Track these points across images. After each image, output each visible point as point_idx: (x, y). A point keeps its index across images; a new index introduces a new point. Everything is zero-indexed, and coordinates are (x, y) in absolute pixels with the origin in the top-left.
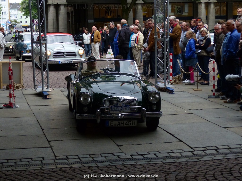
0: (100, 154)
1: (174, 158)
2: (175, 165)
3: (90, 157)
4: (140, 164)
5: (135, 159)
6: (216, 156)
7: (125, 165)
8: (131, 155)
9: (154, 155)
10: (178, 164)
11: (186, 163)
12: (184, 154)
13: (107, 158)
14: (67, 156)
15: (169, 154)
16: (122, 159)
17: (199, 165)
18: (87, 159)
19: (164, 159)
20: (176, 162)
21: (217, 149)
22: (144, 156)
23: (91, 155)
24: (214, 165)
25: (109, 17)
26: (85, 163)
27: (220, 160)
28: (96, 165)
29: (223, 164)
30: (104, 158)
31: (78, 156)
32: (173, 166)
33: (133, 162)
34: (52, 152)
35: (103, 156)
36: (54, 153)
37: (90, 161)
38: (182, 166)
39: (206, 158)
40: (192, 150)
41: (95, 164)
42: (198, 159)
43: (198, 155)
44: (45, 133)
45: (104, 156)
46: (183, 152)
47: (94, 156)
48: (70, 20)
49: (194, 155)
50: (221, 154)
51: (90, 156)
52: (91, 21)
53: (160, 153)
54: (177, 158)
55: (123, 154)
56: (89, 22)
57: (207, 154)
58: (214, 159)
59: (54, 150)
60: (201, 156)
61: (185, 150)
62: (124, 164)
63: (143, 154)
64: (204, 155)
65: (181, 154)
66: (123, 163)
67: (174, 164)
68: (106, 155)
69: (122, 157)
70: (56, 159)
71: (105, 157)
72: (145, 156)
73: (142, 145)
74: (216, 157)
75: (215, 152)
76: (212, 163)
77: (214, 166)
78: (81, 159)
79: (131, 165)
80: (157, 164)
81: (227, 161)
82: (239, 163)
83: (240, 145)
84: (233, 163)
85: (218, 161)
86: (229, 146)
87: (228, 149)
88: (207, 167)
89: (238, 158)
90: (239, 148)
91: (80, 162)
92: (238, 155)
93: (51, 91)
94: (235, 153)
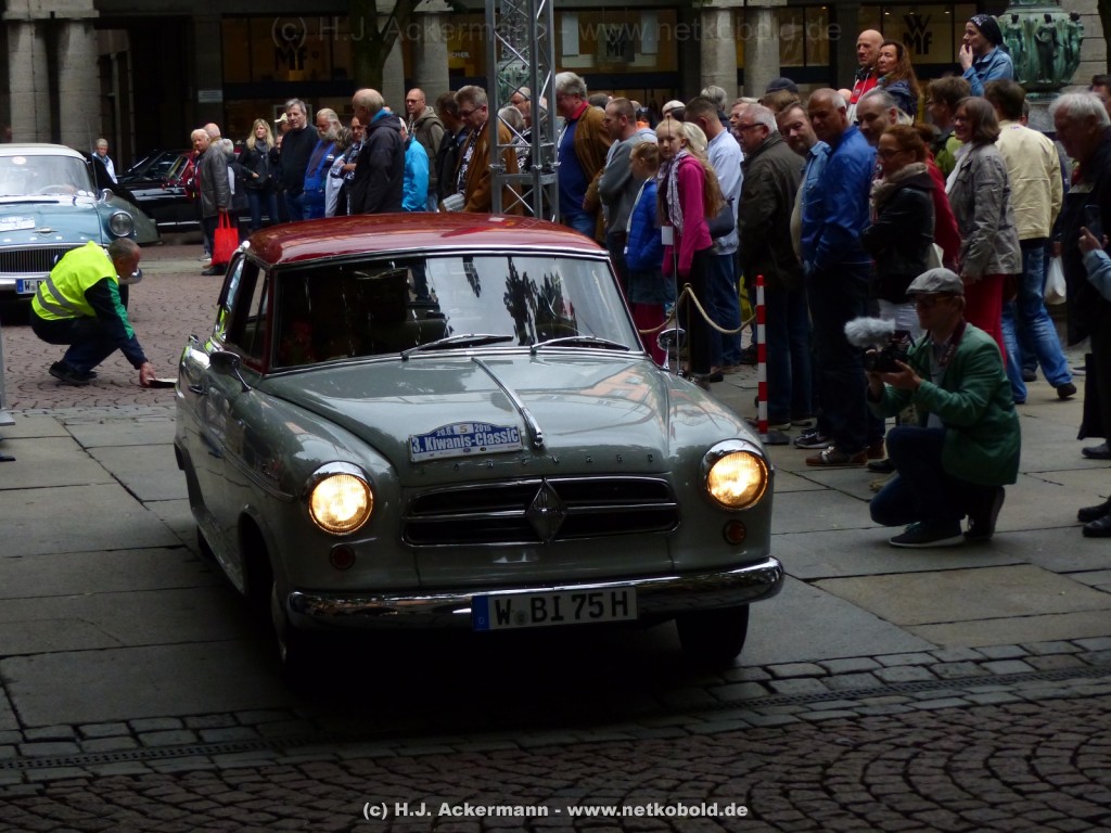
0: (232, 714)
2: (577, 756)
3: (185, 727)
4: (416, 758)
6: (763, 710)
7: (346, 763)
10: (587, 751)
11: (628, 745)
13: (262, 732)
14: (75, 727)
16: (332, 733)
17: (685, 755)
18: (168, 739)
20: (581, 743)
21: (769, 676)
23: (188, 720)
24: (751, 751)
25: (293, 76)
26: (159, 755)
27: (780, 730)
28: (213, 762)
29: (795, 749)
30: (249, 731)
31: (127, 722)
33: (381, 749)
34: (8, 706)
35: (243, 722)
36: (15, 711)
37: (184, 749)
38: (604, 760)
39: (718, 722)
41: (205, 759)
42: (681, 726)
45: (248, 722)
47: (202, 722)
48: (116, 93)
50: (788, 701)
51: (183, 722)
52: (210, 96)
56: (201, 100)
57: (721, 704)
58: (755, 727)
59: (16, 700)
60: (694, 711)
62: (339, 756)
64: (710, 708)
66: (335, 755)
67: (571, 752)
68: (259, 717)
70: (26, 741)
71: (253, 726)
74: (762, 715)
75: (760, 692)
76: (742, 744)
77: (750, 755)
78: (142, 737)
79: (374, 760)
80: (494, 755)
81: (813, 732)
82: (866, 740)
83: (872, 657)
84: (839, 740)
85: (772, 735)
86: (826, 663)
87: (818, 677)
88: (720, 760)
89: (863, 720)
90: (870, 671)
91: (138, 753)
92: (865, 706)
93: (14, 424)
94: (852, 696)
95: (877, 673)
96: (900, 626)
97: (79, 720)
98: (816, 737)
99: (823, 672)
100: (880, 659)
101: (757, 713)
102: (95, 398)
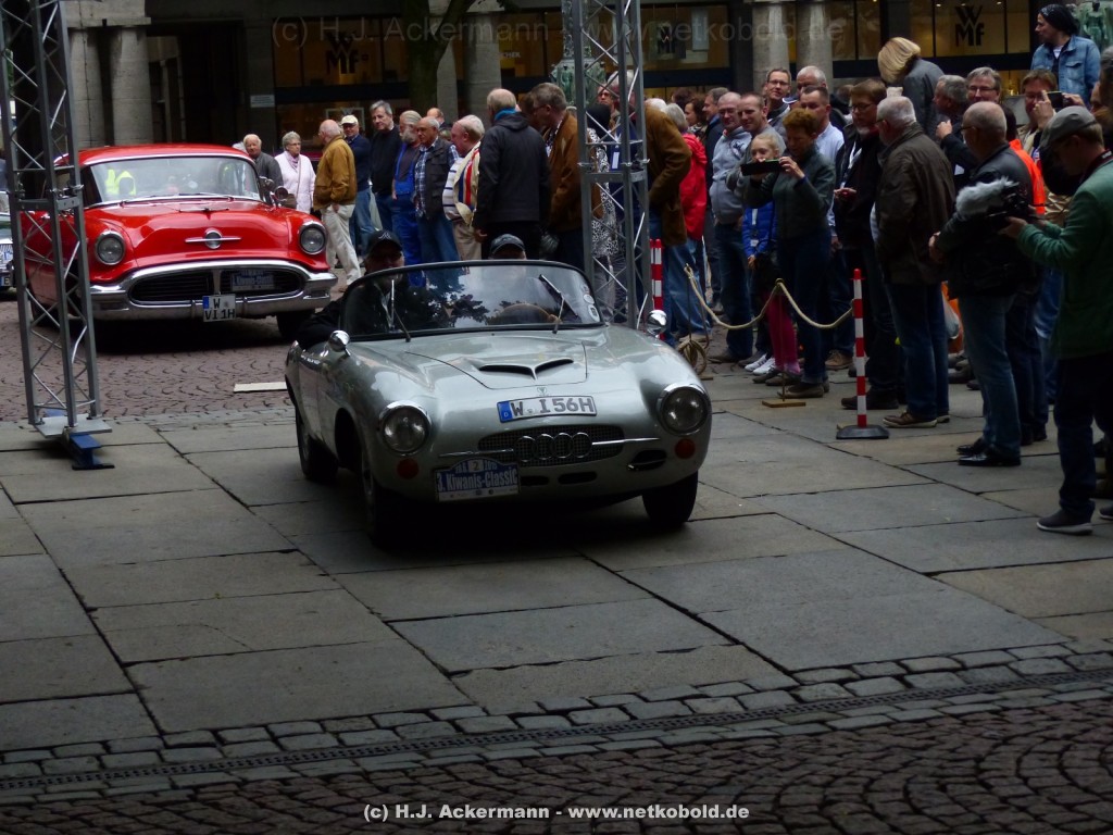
0: (370, 716)
1: (713, 721)
2: (723, 753)
3: (324, 730)
4: (561, 757)
5: (535, 735)
6: (902, 705)
7: (492, 764)
8: (513, 717)
9: (616, 711)
10: (733, 749)
11: (772, 741)
12: (757, 702)
13: (402, 734)
14: (215, 732)
15: (687, 701)
16: (473, 734)
17: (833, 750)
18: (310, 743)
19: (666, 730)
20: (725, 740)
21: (903, 671)
22: (573, 718)
23: (327, 724)
24: (898, 746)
25: (343, 79)
26: (303, 759)
27: (924, 724)
28: (358, 765)
29: (943, 743)
30: (390, 733)
31: (265, 726)
32: (714, 758)
33: (524, 749)
34: (145, 713)
35: (382, 724)
36: (152, 718)
37: (326, 752)
38: (752, 756)
39: (858, 718)
40: (789, 682)
41: (349, 762)
42: (822, 722)
43: (818, 704)
44: (99, 626)
45: (387, 724)
46: (751, 690)
47: (341, 726)
48: (166, 100)
49: (801, 706)
50: (925, 696)
51: (322, 726)
52: (262, 101)
53: (646, 700)
54: (726, 719)
55: (476, 711)
56: (253, 106)
57: (859, 700)
58: (899, 722)
59: (151, 707)
60: (833, 706)
61: (757, 683)
62: (484, 757)
63: (567, 706)
64: (849, 704)
65: (741, 704)
66: (479, 755)
67: (716, 749)
68: (397, 719)
69: (470, 727)
70: (167, 747)
71: (393, 728)
72: (580, 717)
73: (559, 667)
74: (903, 710)
75: (897, 687)
76: (888, 740)
77: (899, 749)
78: (282, 741)
79: (520, 760)
80: (639, 753)
81: (958, 726)
82: (1014, 734)
83: (1005, 650)
84: (987, 734)
85: (918, 729)
86: (959, 657)
87: (954, 670)
88: (870, 756)
89: (1006, 713)
90: (1005, 664)
91: (282, 756)
92: (1005, 699)
93: (109, 431)
94: (990, 689)
95: (1012, 665)
96: (1030, 619)
97: (217, 725)
98: (962, 731)
99: (958, 666)
100: (1014, 652)
101: (897, 707)
102: (184, 404)
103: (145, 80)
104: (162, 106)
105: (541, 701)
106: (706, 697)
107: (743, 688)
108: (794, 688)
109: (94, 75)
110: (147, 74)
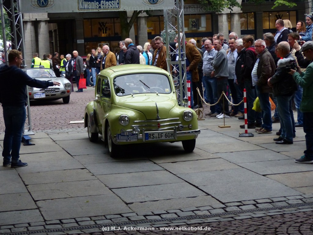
0: (104, 216)
1: (201, 217)
3: (91, 220)
4: (158, 227)
5: (151, 221)
8: (145, 216)
9: (174, 214)
10: (207, 225)
11: (218, 223)
12: (214, 212)
13: (113, 221)
14: (60, 220)
15: (194, 212)
16: (133, 221)
17: (235, 226)
18: (87, 223)
19: (188, 220)
20: (204, 223)
21: (256, 203)
22: (162, 216)
23: (92, 218)
24: (253, 224)
25: (103, 35)
26: (85, 228)
27: (261, 218)
28: (100, 230)
29: (266, 224)
30: (109, 221)
31: (74, 219)
33: (148, 225)
34: (41, 215)
35: (108, 218)
36: (43, 216)
37: (91, 226)
38: (212, 227)
39: (243, 216)
40: (223, 206)
41: (98, 229)
42: (232, 218)
43: (231, 212)
44: (29, 190)
46: (212, 208)
47: (96, 218)
48: (54, 41)
49: (226, 213)
50: (262, 210)
52: (80, 41)
53: (182, 211)
54: (205, 217)
55: (134, 214)
56: (78, 43)
57: (243, 211)
58: (254, 217)
59: (42, 213)
60: (236, 213)
61: (214, 206)
63: (160, 213)
64: (240, 212)
65: (210, 212)
67: (202, 225)
68: (112, 217)
69: (133, 219)
70: (47, 224)
71: (111, 219)
72: (164, 216)
73: (159, 202)
74: (255, 214)
75: (254, 207)
76: (251, 223)
78: (79, 223)
80: (180, 226)
81: (271, 219)
82: (286, 221)
83: (285, 197)
84: (279, 221)
85: (259, 220)
86: (272, 199)
87: (270, 203)
88: (245, 227)
89: (284, 215)
90: (285, 201)
91: (79, 227)
92: (284, 211)
93: (34, 134)
94: (280, 208)
95: (287, 201)
96: (292, 188)
97: (61, 218)
99: (271, 201)
100: (287, 197)
101: (254, 213)
102: (56, 127)
103: (48, 35)
104: (53, 43)
105: (153, 211)
106: (200, 210)
107: (210, 208)
108: (224, 208)
109: (33, 34)
110: (48, 34)
